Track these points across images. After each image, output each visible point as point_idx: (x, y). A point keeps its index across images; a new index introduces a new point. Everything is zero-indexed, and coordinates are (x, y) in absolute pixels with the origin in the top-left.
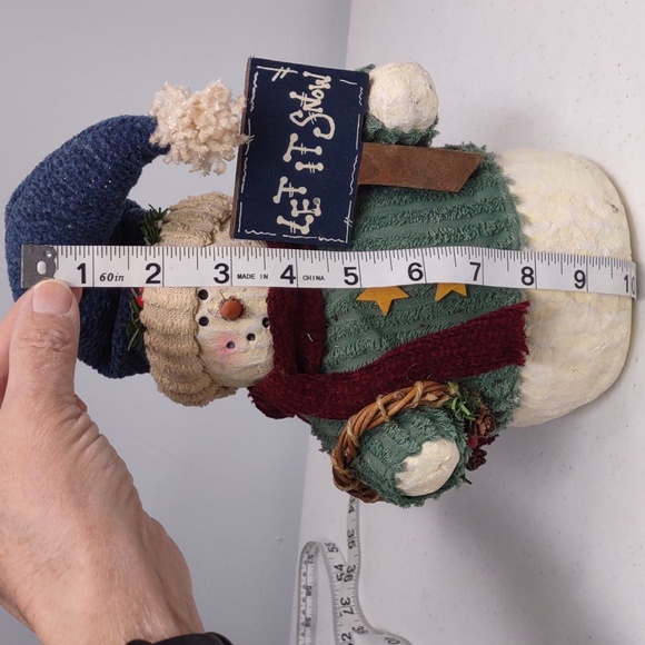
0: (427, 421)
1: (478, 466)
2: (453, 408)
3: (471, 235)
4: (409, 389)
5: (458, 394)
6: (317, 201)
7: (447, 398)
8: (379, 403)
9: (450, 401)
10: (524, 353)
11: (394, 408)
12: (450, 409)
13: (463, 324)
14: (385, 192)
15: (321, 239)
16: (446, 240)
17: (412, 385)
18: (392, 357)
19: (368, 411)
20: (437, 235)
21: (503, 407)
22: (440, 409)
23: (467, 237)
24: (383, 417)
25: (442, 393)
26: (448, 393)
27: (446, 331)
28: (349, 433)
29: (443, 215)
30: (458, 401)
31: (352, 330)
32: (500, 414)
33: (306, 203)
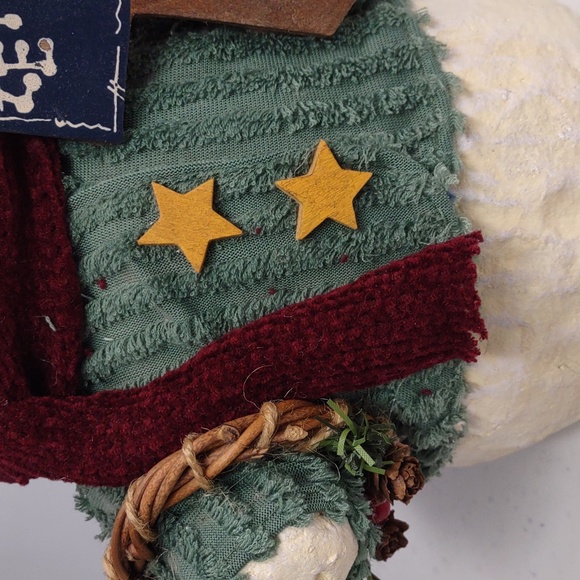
0: (288, 484)
1: (392, 552)
2: (341, 452)
3: (360, 113)
4: (249, 418)
5: (349, 422)
6: (47, 45)
7: (327, 433)
8: (187, 453)
9: (334, 438)
10: (476, 336)
11: (220, 460)
12: (334, 454)
13: (353, 283)
14: (192, 35)
15: (60, 124)
16: (313, 122)
17: (254, 411)
18: (213, 355)
19: (164, 472)
20: (295, 114)
21: (433, 441)
22: (316, 456)
23: (353, 117)
24: (197, 480)
25: (315, 423)
26: (327, 422)
27: (319, 300)
28: (131, 516)
29: (305, 78)
30: (350, 437)
31: (135, 307)
32: (430, 453)
33: (22, 48)
